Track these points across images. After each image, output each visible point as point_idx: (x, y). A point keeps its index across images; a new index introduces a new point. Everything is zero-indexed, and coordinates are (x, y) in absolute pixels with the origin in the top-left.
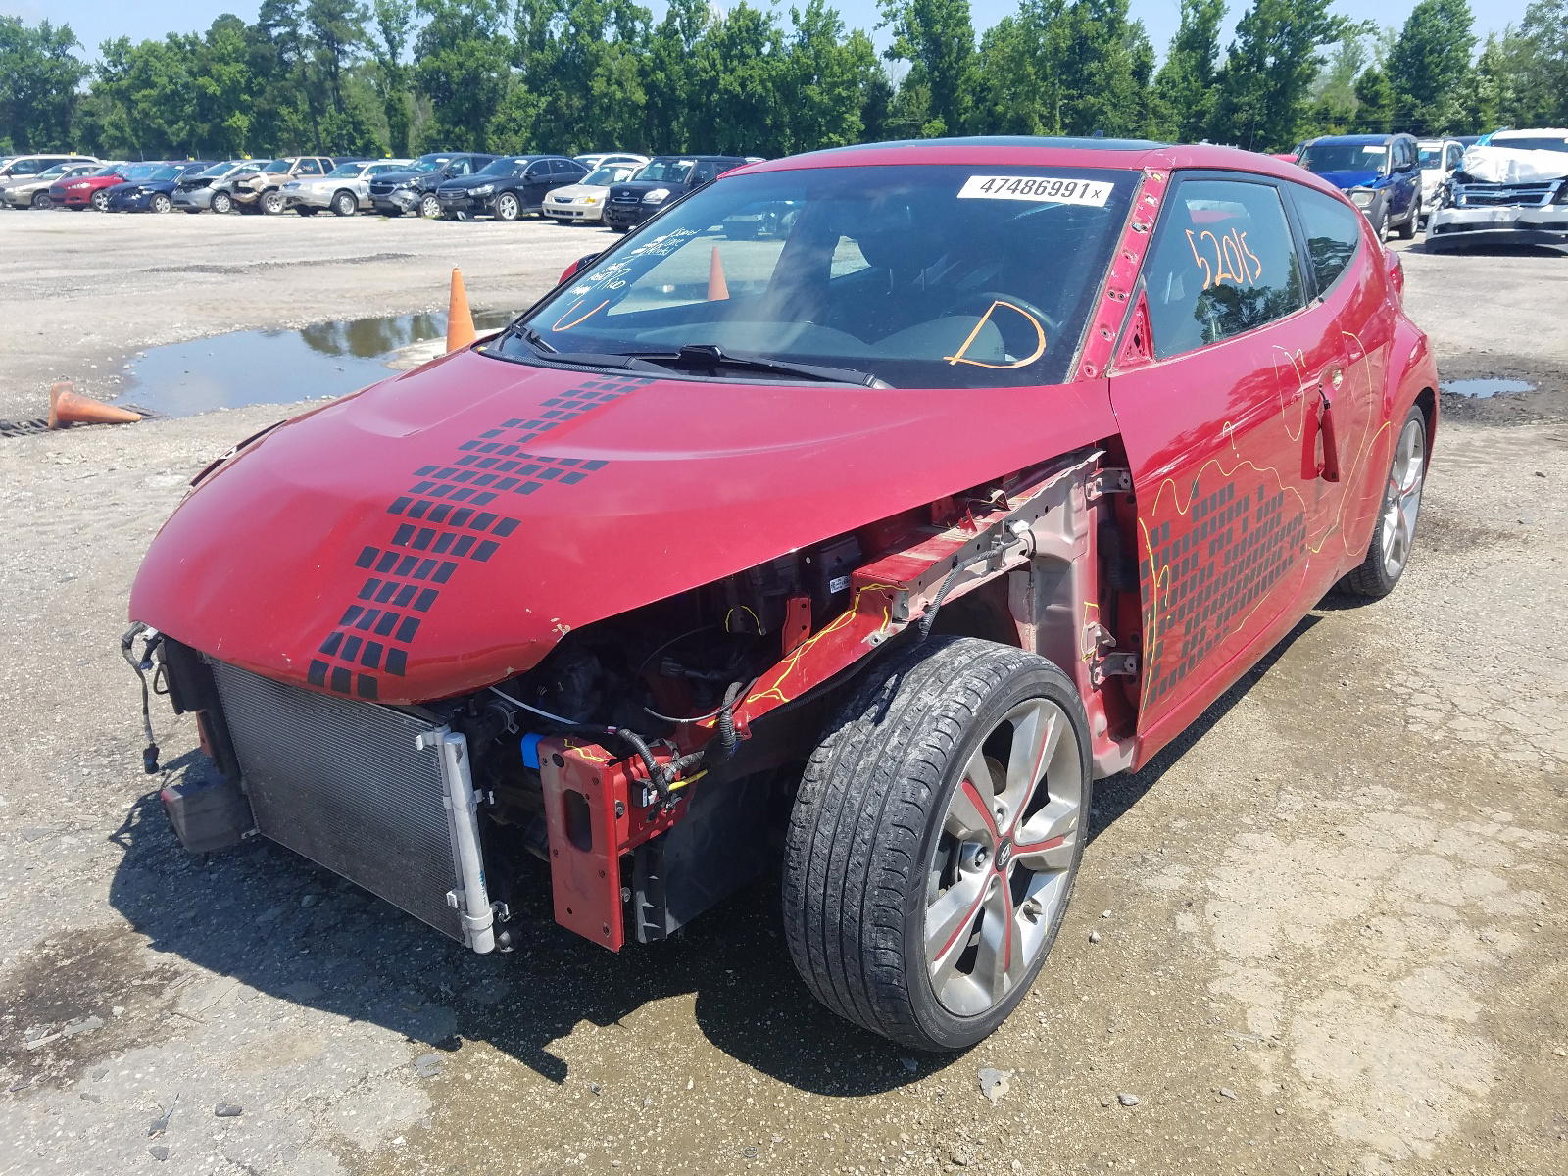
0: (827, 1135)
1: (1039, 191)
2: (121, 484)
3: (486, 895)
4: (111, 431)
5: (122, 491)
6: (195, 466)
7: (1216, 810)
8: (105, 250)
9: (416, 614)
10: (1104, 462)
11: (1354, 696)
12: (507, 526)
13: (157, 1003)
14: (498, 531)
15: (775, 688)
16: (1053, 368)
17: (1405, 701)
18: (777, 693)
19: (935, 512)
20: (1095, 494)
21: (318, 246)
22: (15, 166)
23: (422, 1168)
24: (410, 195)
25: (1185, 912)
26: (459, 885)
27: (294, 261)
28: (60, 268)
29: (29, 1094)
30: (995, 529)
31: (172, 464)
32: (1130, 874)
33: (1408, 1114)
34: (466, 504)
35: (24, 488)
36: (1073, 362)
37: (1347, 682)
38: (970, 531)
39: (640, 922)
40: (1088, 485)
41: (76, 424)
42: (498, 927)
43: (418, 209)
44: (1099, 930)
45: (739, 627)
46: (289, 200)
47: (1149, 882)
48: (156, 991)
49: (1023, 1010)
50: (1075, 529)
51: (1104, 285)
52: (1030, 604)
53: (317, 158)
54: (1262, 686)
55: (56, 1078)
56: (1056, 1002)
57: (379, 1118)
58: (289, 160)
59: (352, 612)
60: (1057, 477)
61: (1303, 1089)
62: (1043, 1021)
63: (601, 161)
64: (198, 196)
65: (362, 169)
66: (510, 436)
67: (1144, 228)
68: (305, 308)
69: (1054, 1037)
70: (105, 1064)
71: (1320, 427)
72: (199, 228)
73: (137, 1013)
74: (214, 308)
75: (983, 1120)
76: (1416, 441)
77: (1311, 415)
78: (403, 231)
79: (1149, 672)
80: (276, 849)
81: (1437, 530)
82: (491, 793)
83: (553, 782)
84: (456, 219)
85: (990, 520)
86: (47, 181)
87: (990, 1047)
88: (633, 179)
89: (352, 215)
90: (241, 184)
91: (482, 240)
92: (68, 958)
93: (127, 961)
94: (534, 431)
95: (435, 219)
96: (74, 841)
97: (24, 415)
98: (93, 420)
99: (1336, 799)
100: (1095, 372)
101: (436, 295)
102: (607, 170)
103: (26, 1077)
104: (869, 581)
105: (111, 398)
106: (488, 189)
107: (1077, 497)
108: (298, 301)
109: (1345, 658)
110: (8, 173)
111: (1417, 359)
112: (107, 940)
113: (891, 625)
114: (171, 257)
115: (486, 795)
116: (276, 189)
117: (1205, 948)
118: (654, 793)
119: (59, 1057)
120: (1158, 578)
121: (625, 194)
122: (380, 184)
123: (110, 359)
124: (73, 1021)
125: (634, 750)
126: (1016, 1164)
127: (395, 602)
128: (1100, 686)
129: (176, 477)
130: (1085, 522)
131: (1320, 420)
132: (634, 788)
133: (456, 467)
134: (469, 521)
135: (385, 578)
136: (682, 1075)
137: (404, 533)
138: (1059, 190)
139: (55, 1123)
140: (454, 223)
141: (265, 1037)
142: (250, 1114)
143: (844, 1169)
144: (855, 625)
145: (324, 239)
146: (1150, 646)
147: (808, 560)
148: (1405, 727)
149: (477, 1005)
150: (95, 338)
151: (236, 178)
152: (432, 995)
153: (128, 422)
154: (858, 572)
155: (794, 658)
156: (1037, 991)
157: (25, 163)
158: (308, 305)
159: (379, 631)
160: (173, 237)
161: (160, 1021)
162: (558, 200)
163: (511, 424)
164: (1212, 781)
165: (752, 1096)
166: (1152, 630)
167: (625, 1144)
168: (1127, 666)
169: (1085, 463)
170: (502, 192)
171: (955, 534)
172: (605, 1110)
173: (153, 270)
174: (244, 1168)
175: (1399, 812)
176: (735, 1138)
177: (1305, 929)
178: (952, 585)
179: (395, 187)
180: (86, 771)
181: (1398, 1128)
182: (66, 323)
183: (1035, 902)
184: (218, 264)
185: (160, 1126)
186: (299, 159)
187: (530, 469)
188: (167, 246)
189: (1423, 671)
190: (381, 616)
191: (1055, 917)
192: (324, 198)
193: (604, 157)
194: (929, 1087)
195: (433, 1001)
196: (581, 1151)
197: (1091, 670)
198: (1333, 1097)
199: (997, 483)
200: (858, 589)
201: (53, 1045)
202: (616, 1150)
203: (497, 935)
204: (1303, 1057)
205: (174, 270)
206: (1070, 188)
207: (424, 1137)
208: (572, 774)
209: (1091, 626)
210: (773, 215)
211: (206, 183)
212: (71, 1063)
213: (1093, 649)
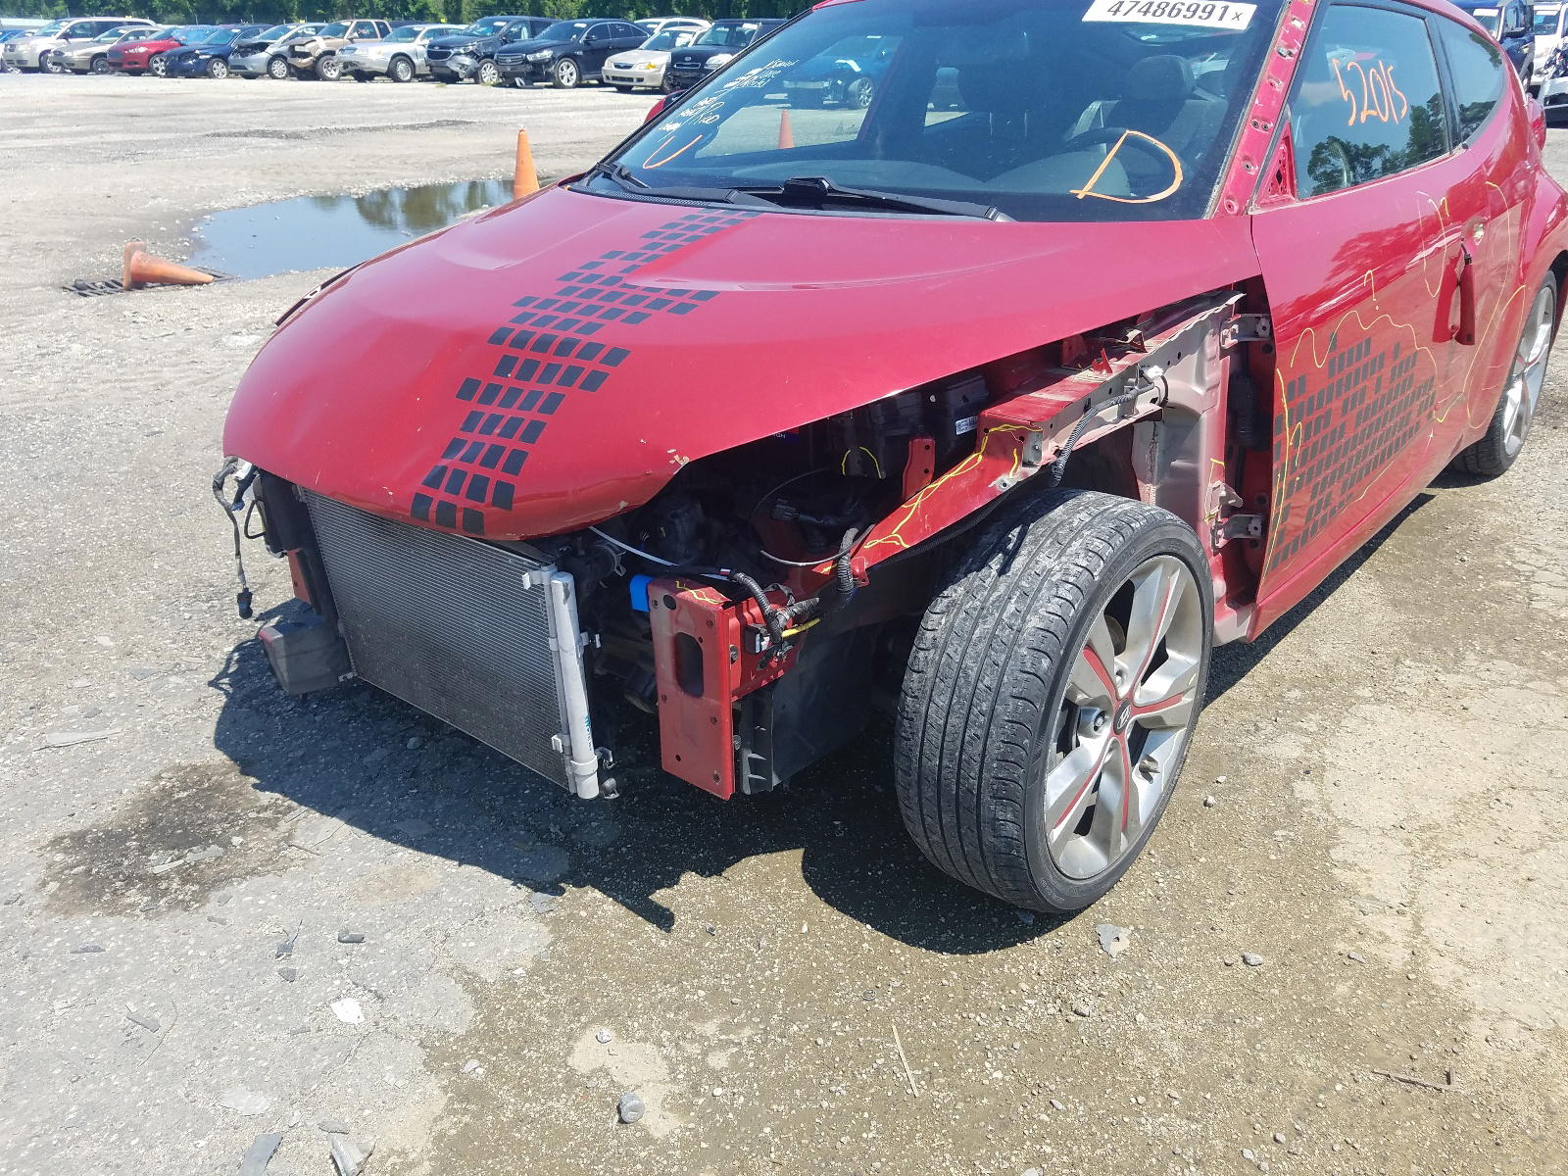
0: (945, 982)
1: (1174, 14)
2: (199, 343)
3: (591, 740)
4: (184, 291)
5: (200, 349)
6: (269, 327)
7: (1332, 681)
8: (166, 115)
9: (522, 446)
10: (1241, 307)
11: (1472, 572)
12: (616, 356)
13: (273, 835)
14: (606, 360)
15: (894, 533)
16: (1191, 202)
17: (1528, 578)
18: (896, 539)
19: (1066, 352)
20: (1230, 342)
21: (377, 112)
22: (73, 28)
23: (543, 998)
24: (467, 61)
25: (1303, 779)
26: (565, 730)
27: (352, 126)
28: (122, 132)
29: (159, 914)
30: (1131, 371)
31: (247, 325)
32: (1244, 741)
33: (1547, 984)
34: (571, 334)
35: (105, 346)
36: (1213, 196)
37: (1465, 558)
38: (1104, 372)
39: (745, 773)
40: (1224, 332)
41: (150, 285)
42: (602, 774)
43: (475, 76)
44: (1214, 795)
45: (856, 470)
46: (346, 66)
47: (1263, 750)
48: (272, 824)
49: (1137, 869)
50: (1207, 378)
51: (1247, 112)
52: (1152, 460)
53: (373, 21)
54: (1375, 559)
55: (183, 901)
56: (1172, 863)
57: (498, 950)
58: (345, 23)
59: (455, 445)
60: (1196, 319)
61: (1434, 956)
62: (1160, 880)
63: (661, 26)
64: (255, 61)
65: (419, 32)
66: (613, 267)
67: (1290, 54)
68: (368, 174)
69: (1172, 896)
70: (228, 890)
71: (1459, 284)
72: (256, 94)
73: (254, 844)
74: (277, 173)
75: (1103, 974)
76: (1547, 308)
77: (1450, 269)
78: (461, 98)
79: (1273, 535)
80: (378, 695)
81: (1556, 408)
82: (597, 637)
83: (664, 626)
84: (514, 85)
85: (1125, 362)
86: (104, 45)
87: (1107, 903)
88: (696, 44)
89: (408, 81)
90: (297, 49)
91: (541, 107)
92: (184, 790)
93: (241, 795)
94: (637, 262)
95: (494, 86)
96: (181, 681)
97: (98, 276)
98: (166, 281)
99: (1458, 673)
100: (1236, 208)
101: (499, 161)
102: (668, 34)
103: (155, 899)
104: (998, 422)
105: (183, 260)
106: (547, 54)
107: (1211, 345)
108: (360, 167)
109: (1461, 535)
110: (66, 36)
111: (1555, 224)
112: (220, 775)
113: (1021, 469)
114: (231, 122)
115: (592, 638)
116: (332, 53)
117: (1326, 815)
118: (767, 639)
119: (184, 882)
120: (1290, 435)
121: (687, 59)
122: (437, 49)
123: (177, 222)
124: (195, 848)
125: (749, 593)
126: (1140, 1017)
127: (499, 435)
128: (1220, 550)
129: (252, 337)
130: (1217, 372)
131: (1459, 277)
132: (748, 633)
133: (558, 297)
134: (577, 349)
135: (488, 411)
136: (795, 920)
137: (506, 365)
138: (1195, 12)
139: (187, 943)
140: (513, 90)
141: (381, 870)
142: (372, 942)
143: (965, 1015)
144: (982, 469)
145: (382, 105)
146: (1277, 510)
147: (933, 399)
148: (1529, 604)
149: (587, 846)
150: (163, 201)
151: (293, 42)
152: (542, 835)
153: (201, 284)
154: (987, 413)
155: (916, 503)
156: (1153, 852)
157: (82, 26)
158: (370, 171)
159: (483, 463)
160: (232, 102)
161: (277, 852)
162: (617, 66)
163: (613, 255)
164: (1325, 653)
165: (867, 941)
166: (1281, 490)
167: (743, 983)
168: (1251, 529)
169: (1224, 306)
170: (560, 58)
171: (1088, 376)
172: (722, 950)
173: (214, 135)
174: (370, 991)
175: (1527, 688)
176: (853, 982)
177: (1431, 800)
178: (1084, 430)
179: (452, 52)
180: (187, 615)
181: (1537, 997)
182: (132, 186)
183: (1151, 760)
184: (278, 129)
185: (285, 949)
186: (355, 21)
187: (635, 300)
188: (227, 111)
189: (1546, 549)
190: (486, 448)
191: (1172, 774)
192: (379, 62)
193: (664, 21)
194: (1046, 942)
195: (543, 841)
196: (700, 988)
197: (1213, 532)
198: (1466, 964)
199: (1132, 322)
200: (986, 431)
201: (178, 870)
202: (735, 988)
203: (601, 782)
204: (1431, 924)
205: (235, 135)
206: (1208, 9)
207: (544, 969)
208: (684, 616)
209: (1215, 485)
210: (839, 82)
211: (262, 47)
212: (196, 887)
213: (1216, 510)
